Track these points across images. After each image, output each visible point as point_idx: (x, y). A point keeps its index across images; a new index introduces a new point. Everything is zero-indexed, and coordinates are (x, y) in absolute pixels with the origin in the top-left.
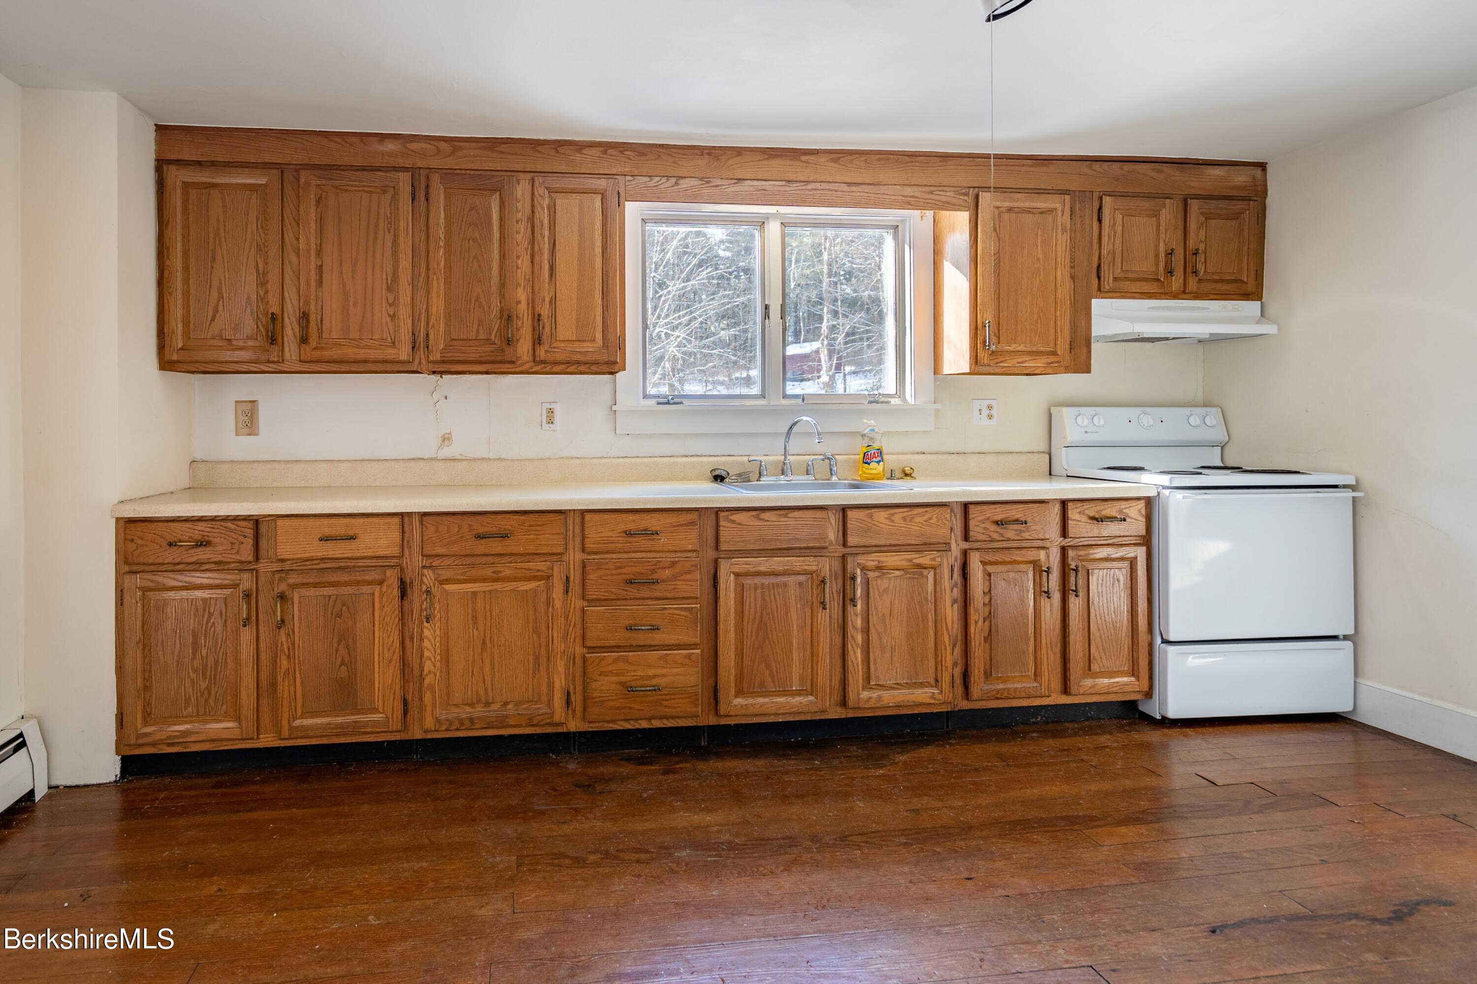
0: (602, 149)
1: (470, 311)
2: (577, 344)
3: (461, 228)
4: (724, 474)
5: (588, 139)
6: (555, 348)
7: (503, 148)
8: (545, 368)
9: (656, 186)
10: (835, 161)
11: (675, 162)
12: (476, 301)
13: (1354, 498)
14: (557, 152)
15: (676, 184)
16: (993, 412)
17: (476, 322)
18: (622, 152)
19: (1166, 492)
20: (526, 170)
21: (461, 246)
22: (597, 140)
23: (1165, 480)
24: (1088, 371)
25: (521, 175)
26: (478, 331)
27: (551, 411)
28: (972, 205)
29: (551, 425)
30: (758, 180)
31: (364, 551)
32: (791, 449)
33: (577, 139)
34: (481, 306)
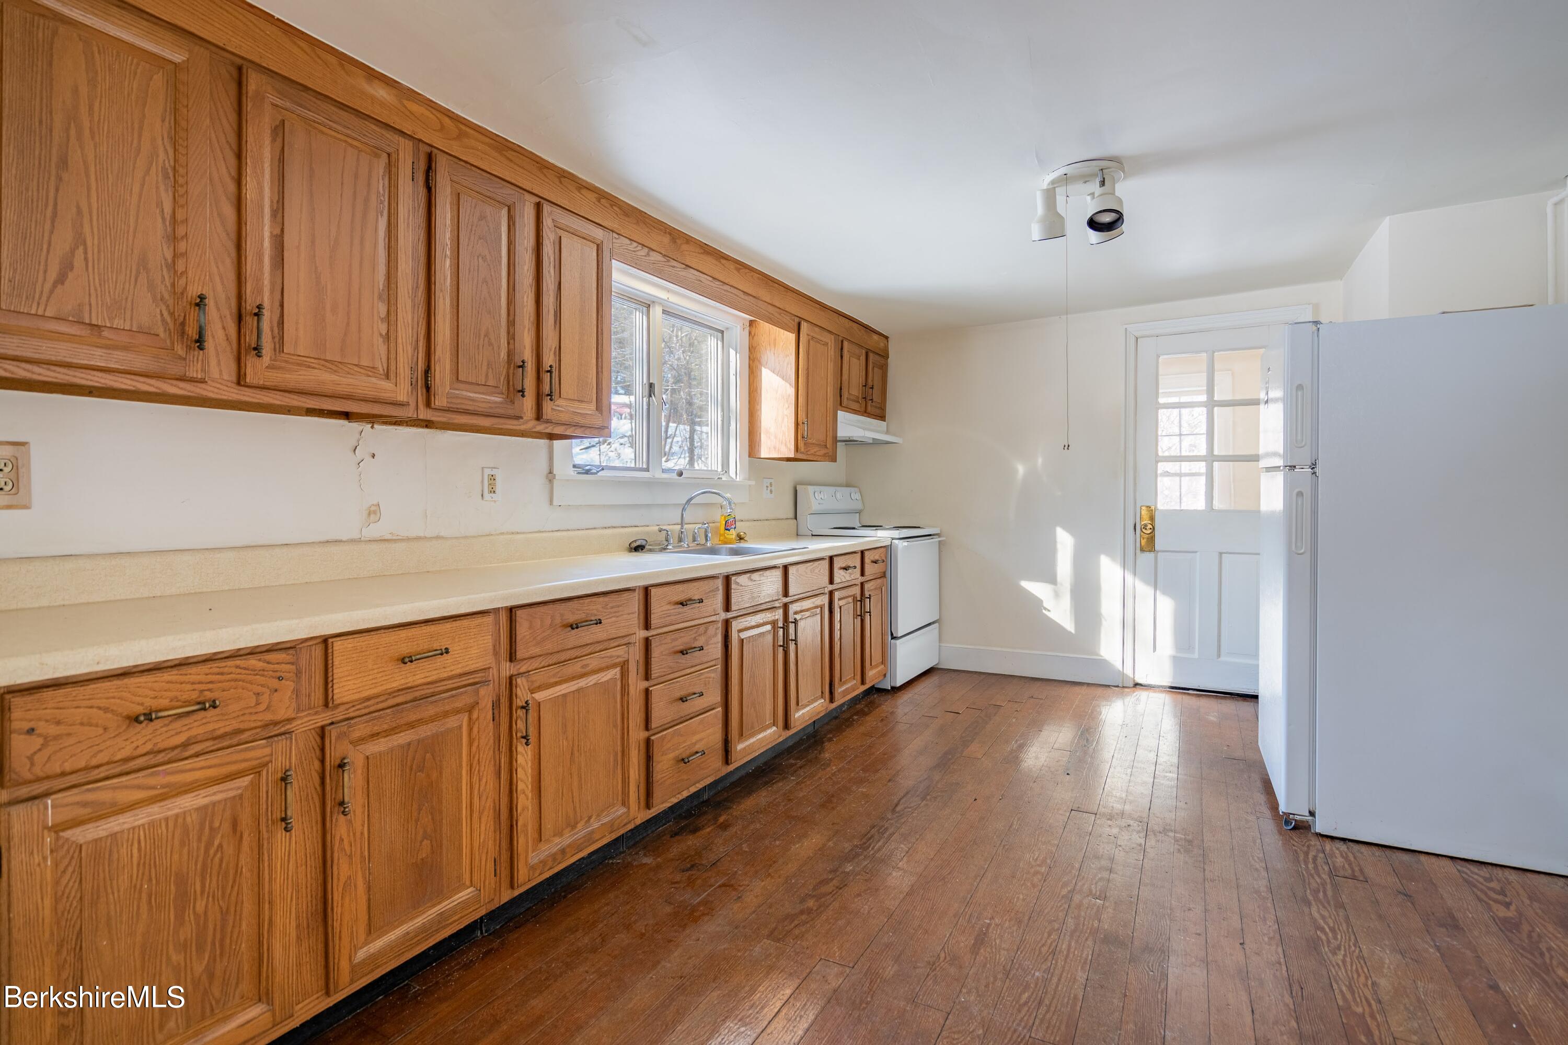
0: (597, 195)
1: (478, 348)
2: (577, 404)
3: (469, 239)
4: (644, 543)
5: (589, 180)
6: (558, 406)
7: (510, 154)
8: (547, 428)
9: (634, 251)
10: (738, 270)
11: (649, 233)
12: (485, 336)
13: (940, 541)
14: (561, 182)
15: (648, 254)
16: (773, 488)
17: (485, 364)
18: (612, 206)
19: (896, 542)
20: (534, 191)
21: (470, 262)
22: (596, 185)
23: (896, 534)
24: (836, 461)
25: (527, 196)
26: (487, 375)
27: (492, 478)
28: (796, 328)
29: (492, 495)
30: (698, 271)
31: (452, 668)
32: (687, 518)
33: (580, 176)
34: (490, 344)
